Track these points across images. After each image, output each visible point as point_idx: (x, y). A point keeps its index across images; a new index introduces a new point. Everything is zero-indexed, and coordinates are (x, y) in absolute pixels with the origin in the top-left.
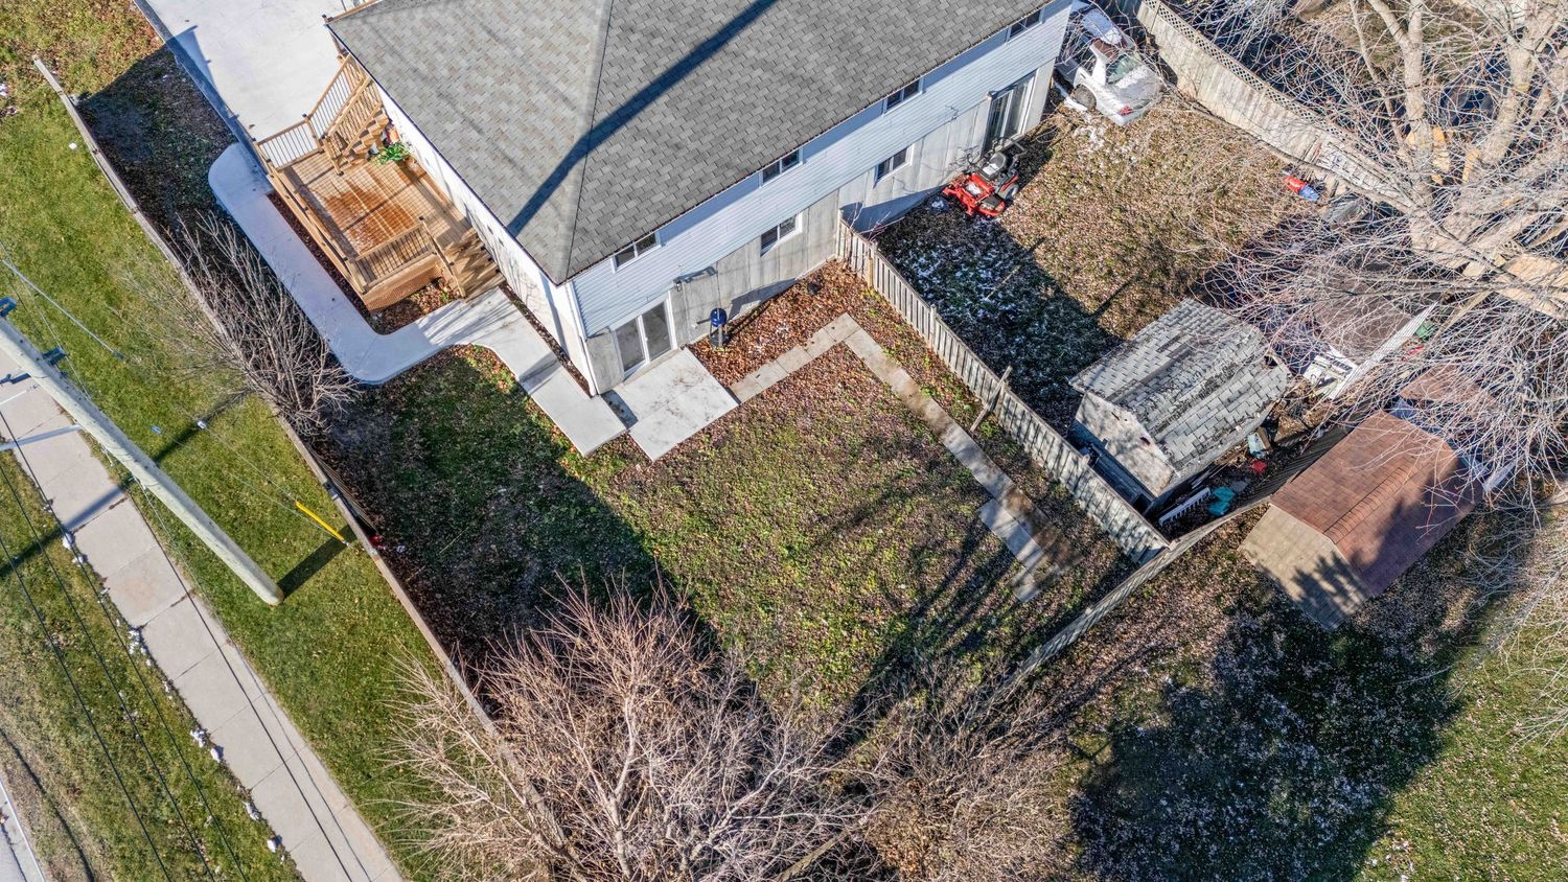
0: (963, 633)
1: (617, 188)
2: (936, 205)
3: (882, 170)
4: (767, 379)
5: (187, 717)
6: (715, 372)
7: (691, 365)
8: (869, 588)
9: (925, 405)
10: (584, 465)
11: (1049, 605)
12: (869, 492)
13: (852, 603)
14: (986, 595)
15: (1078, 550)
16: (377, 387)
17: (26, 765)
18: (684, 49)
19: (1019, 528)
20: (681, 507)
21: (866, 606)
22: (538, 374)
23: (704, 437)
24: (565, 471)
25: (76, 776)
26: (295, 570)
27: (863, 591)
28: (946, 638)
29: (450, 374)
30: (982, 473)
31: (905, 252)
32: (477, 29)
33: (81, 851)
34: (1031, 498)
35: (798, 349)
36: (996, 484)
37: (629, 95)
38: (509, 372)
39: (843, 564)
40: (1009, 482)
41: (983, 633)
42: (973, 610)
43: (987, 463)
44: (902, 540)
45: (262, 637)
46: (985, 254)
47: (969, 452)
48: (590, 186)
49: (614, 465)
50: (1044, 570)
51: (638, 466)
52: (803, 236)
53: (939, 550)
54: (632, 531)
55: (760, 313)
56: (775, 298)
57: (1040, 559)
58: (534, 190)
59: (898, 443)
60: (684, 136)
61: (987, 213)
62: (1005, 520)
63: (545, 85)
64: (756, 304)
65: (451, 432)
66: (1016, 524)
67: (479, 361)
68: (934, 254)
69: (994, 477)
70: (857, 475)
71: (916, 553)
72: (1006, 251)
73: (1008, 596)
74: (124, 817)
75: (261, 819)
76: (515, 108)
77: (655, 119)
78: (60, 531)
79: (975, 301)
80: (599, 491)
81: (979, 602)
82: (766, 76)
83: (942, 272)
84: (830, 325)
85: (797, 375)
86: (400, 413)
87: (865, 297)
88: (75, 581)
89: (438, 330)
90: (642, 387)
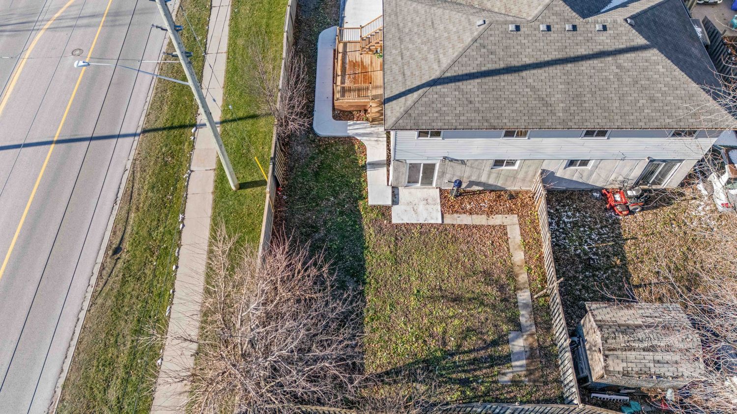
0: (463, 376)
1: (434, 106)
2: (595, 194)
3: (572, 163)
4: (462, 220)
5: (183, 208)
6: (443, 205)
7: (435, 197)
8: (438, 329)
9: (521, 274)
10: (367, 208)
11: (510, 392)
12: (468, 292)
13: (426, 330)
14: (486, 368)
15: (542, 380)
16: (319, 136)
17: (132, 192)
18: (502, 65)
19: (523, 351)
20: (389, 247)
21: (431, 335)
22: (376, 165)
23: (418, 227)
24: (358, 206)
25: (141, 205)
26: (248, 182)
27: (435, 329)
28: (454, 372)
29: (346, 147)
30: (525, 318)
31: (564, 206)
32: (429, 19)
33: (125, 229)
34: (539, 344)
35: (484, 217)
36: (527, 327)
37: (465, 72)
38: (366, 158)
39: (435, 313)
40: (534, 329)
41: (472, 382)
42: (475, 370)
43: (530, 315)
44: (467, 321)
45: (222, 197)
46: (601, 228)
47: (526, 306)
48: (424, 99)
49: (377, 215)
50: (520, 377)
51: (385, 221)
52: (517, 171)
53: (480, 336)
54: (365, 244)
55: (480, 193)
56: (491, 191)
57: (522, 371)
58: (404, 90)
59: (496, 281)
60: (477, 99)
61: (617, 211)
62: (519, 344)
63: (436, 52)
64: (481, 188)
65: (331, 167)
66: (523, 349)
67: (359, 148)
68: (578, 215)
69: (529, 323)
70: (468, 283)
71: (469, 330)
72: (612, 233)
73: (495, 376)
74: (143, 227)
75: (178, 257)
76: (420, 56)
77: (469, 87)
78: (194, 125)
79: (580, 245)
80: (365, 221)
81: (480, 369)
82: (530, 93)
83: (575, 224)
84: (506, 216)
85: (475, 227)
86: (319, 150)
87: (531, 214)
88: (187, 144)
89: (353, 129)
90: (410, 193)
